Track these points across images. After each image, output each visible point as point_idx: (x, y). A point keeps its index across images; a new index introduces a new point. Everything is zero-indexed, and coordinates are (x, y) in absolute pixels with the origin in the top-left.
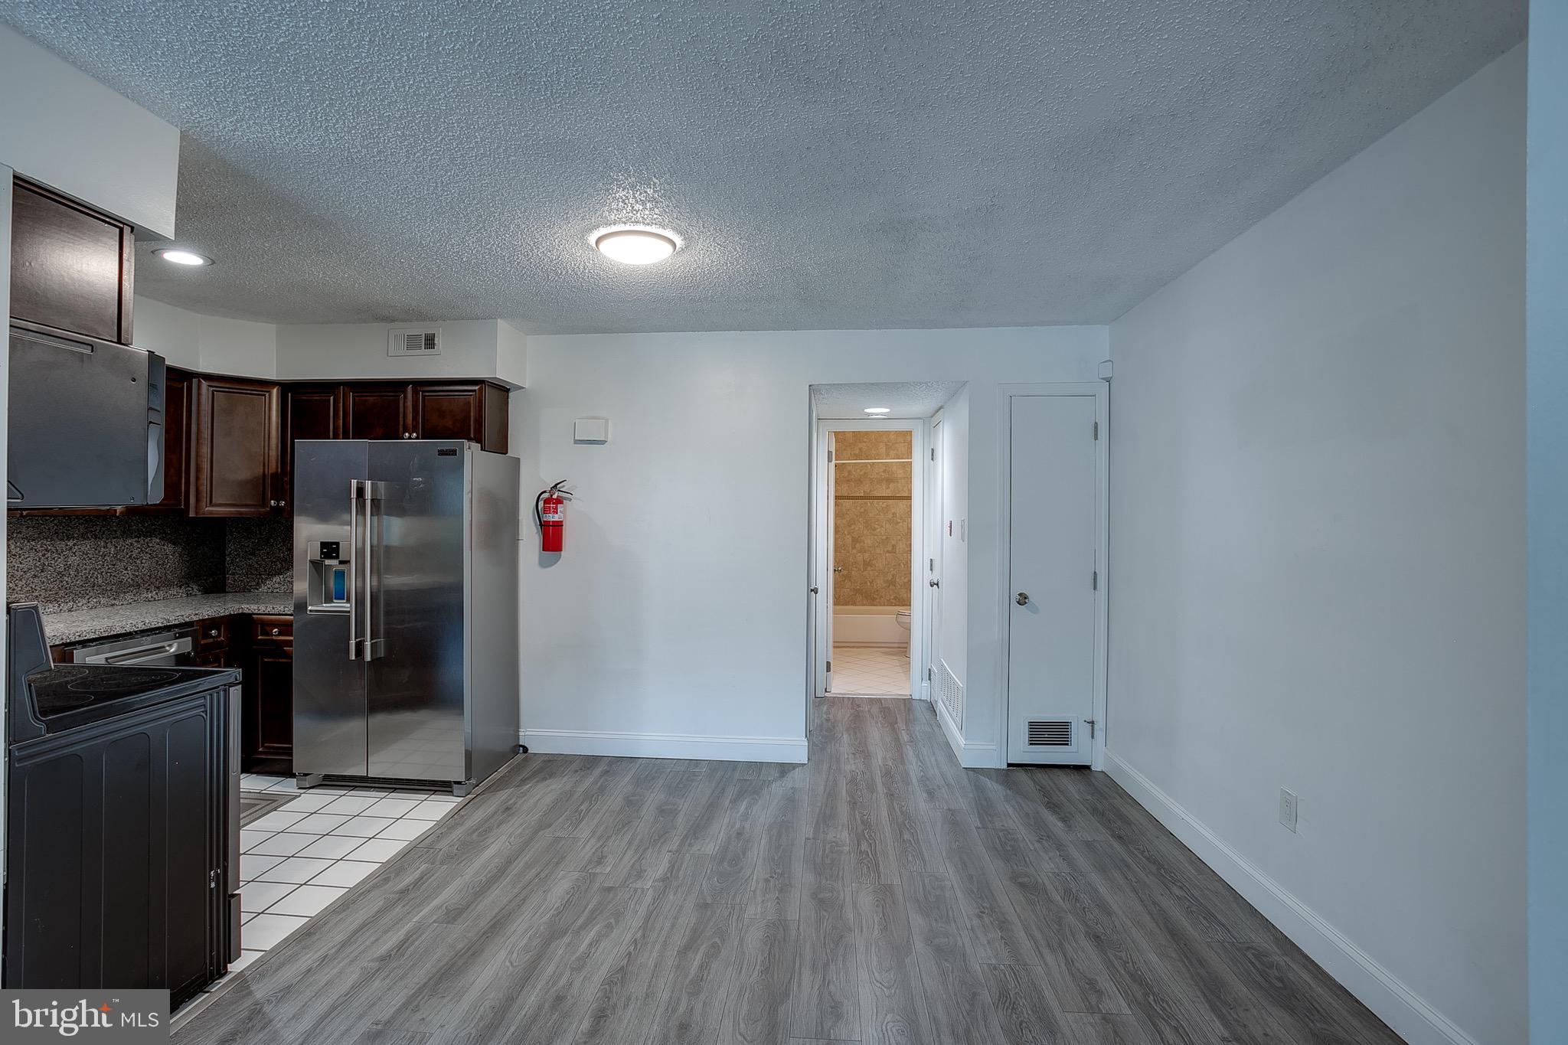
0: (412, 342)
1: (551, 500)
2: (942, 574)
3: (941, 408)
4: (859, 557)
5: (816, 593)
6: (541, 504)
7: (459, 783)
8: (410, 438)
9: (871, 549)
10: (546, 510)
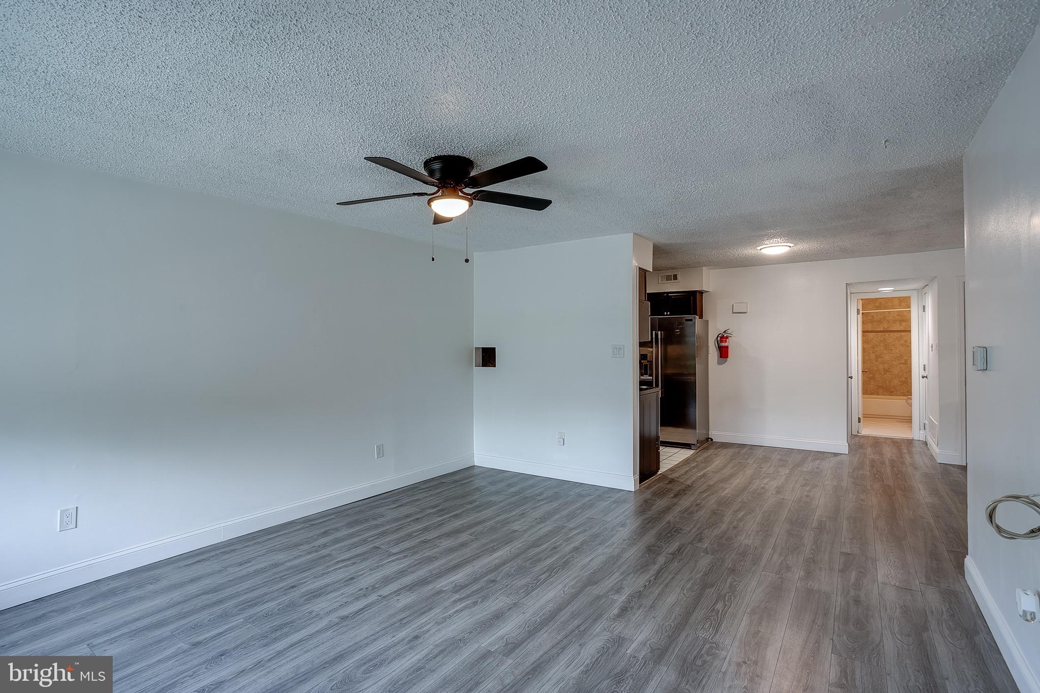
0: (668, 278)
1: (723, 338)
2: (929, 372)
3: (927, 285)
4: (881, 367)
5: (851, 378)
6: (719, 338)
7: (694, 445)
8: (667, 315)
9: (889, 362)
10: (721, 341)
